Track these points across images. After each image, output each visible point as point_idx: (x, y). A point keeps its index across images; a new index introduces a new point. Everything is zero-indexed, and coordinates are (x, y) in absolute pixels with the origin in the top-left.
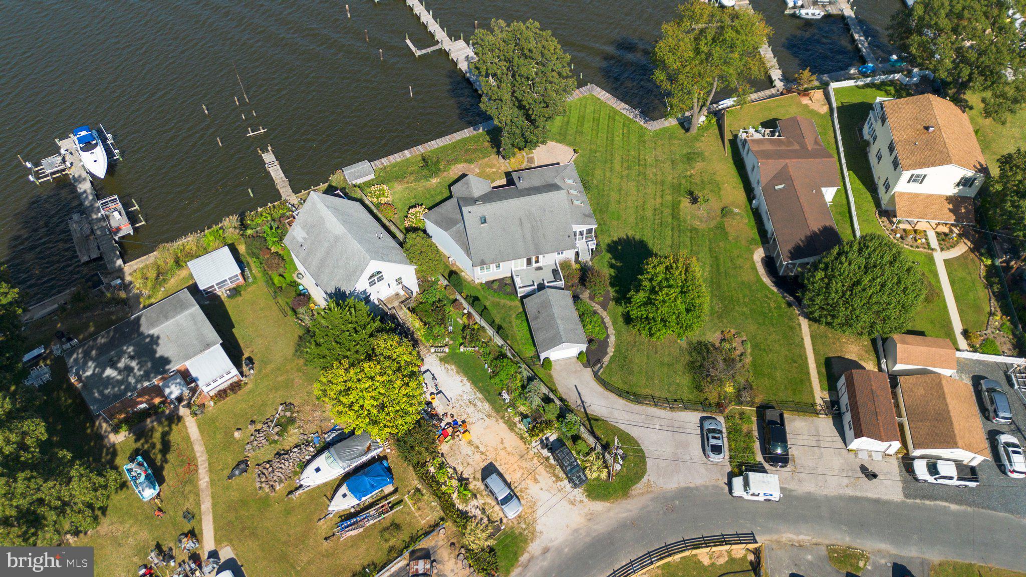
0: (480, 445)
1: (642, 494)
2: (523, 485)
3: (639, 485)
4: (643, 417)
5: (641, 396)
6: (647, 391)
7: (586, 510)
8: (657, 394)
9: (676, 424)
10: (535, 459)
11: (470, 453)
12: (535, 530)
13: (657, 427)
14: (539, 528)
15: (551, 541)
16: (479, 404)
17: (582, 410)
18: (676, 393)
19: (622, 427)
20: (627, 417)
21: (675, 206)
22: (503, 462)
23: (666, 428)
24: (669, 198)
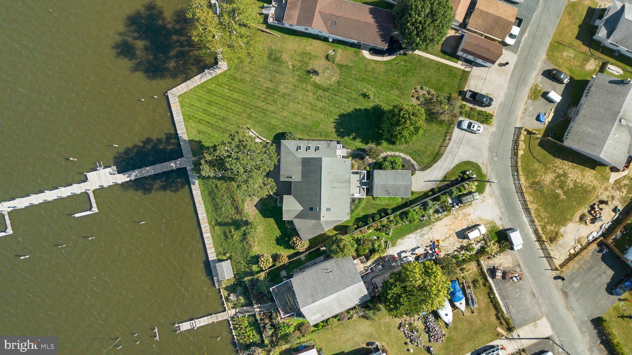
0: (446, 236)
1: (487, 168)
2: (470, 221)
3: (482, 169)
4: (449, 155)
5: (439, 152)
6: (437, 147)
7: (488, 196)
8: (439, 144)
9: (457, 141)
10: (459, 212)
11: (448, 242)
12: (491, 221)
13: (457, 150)
14: (491, 219)
15: (497, 215)
16: (424, 232)
17: (439, 182)
18: (442, 134)
19: (452, 166)
20: (448, 163)
21: (318, 87)
22: (456, 228)
23: (458, 146)
24: (309, 87)
